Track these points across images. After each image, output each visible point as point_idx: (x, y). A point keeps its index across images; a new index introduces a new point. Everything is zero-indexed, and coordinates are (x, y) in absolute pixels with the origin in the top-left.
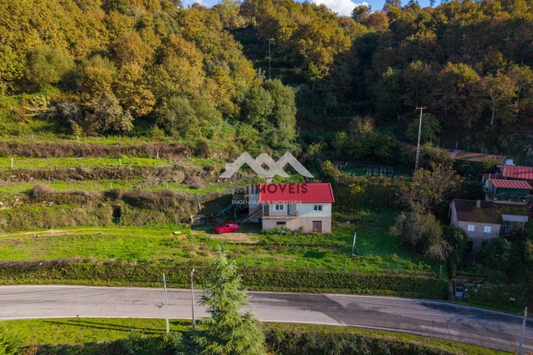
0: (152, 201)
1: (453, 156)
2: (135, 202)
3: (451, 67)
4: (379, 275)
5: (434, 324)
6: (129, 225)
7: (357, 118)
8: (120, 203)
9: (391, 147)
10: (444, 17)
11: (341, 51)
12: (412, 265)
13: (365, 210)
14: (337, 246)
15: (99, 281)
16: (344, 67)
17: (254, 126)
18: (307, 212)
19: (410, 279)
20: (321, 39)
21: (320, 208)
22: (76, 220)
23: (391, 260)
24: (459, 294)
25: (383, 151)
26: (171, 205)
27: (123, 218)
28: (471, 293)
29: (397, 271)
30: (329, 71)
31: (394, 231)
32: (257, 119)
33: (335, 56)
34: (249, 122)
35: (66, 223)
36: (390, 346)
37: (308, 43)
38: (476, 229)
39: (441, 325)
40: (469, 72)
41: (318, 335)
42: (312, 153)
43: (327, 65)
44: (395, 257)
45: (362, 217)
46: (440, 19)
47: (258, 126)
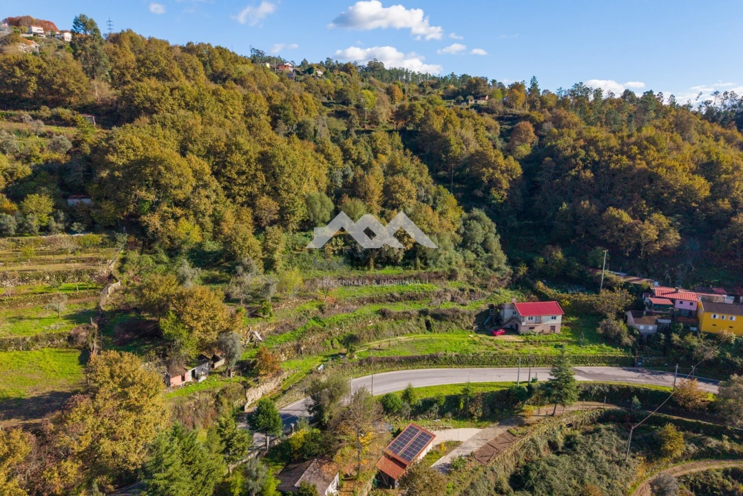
0: (448, 316)
1: (622, 280)
2: (439, 316)
3: (612, 211)
4: (599, 355)
5: (632, 378)
6: (438, 332)
7: (550, 247)
8: (429, 318)
9: (579, 271)
10: (595, 155)
11: (514, 177)
12: (614, 350)
13: (572, 317)
14: (569, 341)
15: (454, 366)
16: (518, 192)
17: (472, 251)
18: (548, 320)
19: (614, 357)
20: (499, 168)
21: (555, 318)
22: (409, 329)
23: (602, 347)
24: (640, 363)
25: (574, 274)
26: (458, 318)
27: (435, 328)
28: (646, 362)
29: (608, 354)
30: (507, 196)
31: (600, 330)
32: (475, 246)
33: (510, 182)
34: (469, 248)
35: (405, 332)
36: (618, 387)
37: (489, 171)
38: (645, 328)
39: (636, 378)
40: (626, 218)
41: (584, 384)
42: (521, 273)
43: (505, 190)
44: (604, 345)
45: (572, 321)
46: (592, 157)
47: (475, 251)
